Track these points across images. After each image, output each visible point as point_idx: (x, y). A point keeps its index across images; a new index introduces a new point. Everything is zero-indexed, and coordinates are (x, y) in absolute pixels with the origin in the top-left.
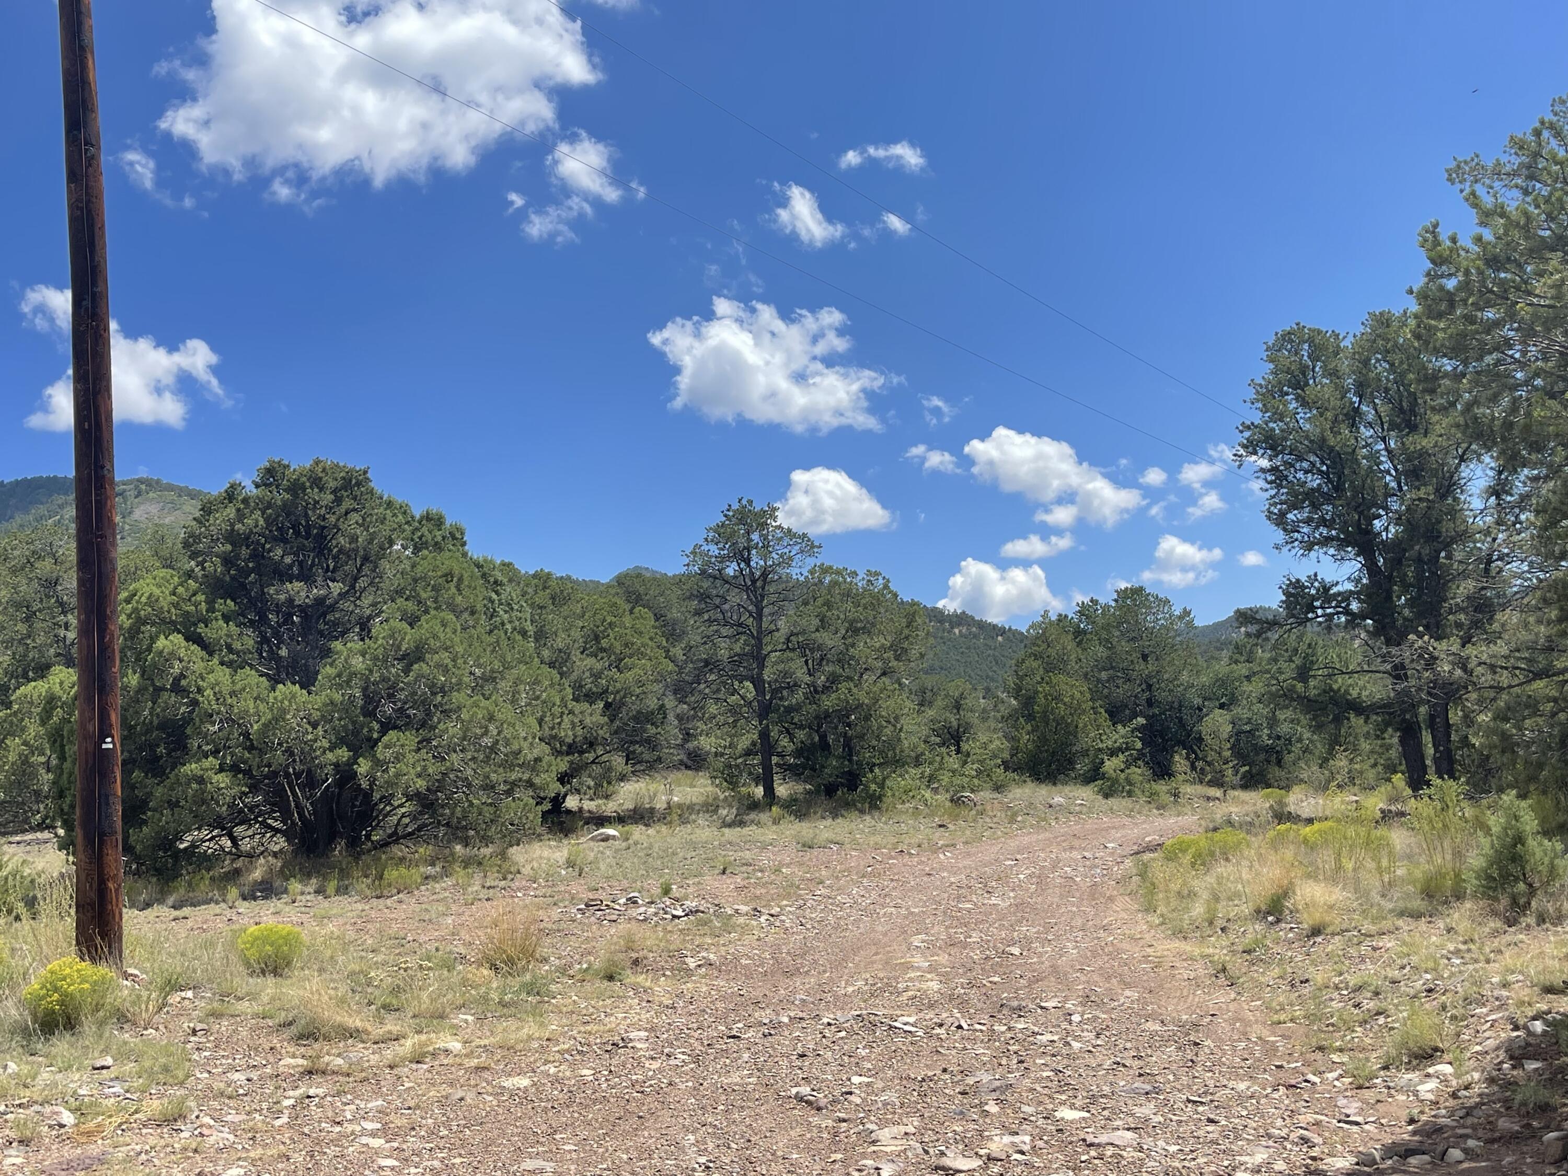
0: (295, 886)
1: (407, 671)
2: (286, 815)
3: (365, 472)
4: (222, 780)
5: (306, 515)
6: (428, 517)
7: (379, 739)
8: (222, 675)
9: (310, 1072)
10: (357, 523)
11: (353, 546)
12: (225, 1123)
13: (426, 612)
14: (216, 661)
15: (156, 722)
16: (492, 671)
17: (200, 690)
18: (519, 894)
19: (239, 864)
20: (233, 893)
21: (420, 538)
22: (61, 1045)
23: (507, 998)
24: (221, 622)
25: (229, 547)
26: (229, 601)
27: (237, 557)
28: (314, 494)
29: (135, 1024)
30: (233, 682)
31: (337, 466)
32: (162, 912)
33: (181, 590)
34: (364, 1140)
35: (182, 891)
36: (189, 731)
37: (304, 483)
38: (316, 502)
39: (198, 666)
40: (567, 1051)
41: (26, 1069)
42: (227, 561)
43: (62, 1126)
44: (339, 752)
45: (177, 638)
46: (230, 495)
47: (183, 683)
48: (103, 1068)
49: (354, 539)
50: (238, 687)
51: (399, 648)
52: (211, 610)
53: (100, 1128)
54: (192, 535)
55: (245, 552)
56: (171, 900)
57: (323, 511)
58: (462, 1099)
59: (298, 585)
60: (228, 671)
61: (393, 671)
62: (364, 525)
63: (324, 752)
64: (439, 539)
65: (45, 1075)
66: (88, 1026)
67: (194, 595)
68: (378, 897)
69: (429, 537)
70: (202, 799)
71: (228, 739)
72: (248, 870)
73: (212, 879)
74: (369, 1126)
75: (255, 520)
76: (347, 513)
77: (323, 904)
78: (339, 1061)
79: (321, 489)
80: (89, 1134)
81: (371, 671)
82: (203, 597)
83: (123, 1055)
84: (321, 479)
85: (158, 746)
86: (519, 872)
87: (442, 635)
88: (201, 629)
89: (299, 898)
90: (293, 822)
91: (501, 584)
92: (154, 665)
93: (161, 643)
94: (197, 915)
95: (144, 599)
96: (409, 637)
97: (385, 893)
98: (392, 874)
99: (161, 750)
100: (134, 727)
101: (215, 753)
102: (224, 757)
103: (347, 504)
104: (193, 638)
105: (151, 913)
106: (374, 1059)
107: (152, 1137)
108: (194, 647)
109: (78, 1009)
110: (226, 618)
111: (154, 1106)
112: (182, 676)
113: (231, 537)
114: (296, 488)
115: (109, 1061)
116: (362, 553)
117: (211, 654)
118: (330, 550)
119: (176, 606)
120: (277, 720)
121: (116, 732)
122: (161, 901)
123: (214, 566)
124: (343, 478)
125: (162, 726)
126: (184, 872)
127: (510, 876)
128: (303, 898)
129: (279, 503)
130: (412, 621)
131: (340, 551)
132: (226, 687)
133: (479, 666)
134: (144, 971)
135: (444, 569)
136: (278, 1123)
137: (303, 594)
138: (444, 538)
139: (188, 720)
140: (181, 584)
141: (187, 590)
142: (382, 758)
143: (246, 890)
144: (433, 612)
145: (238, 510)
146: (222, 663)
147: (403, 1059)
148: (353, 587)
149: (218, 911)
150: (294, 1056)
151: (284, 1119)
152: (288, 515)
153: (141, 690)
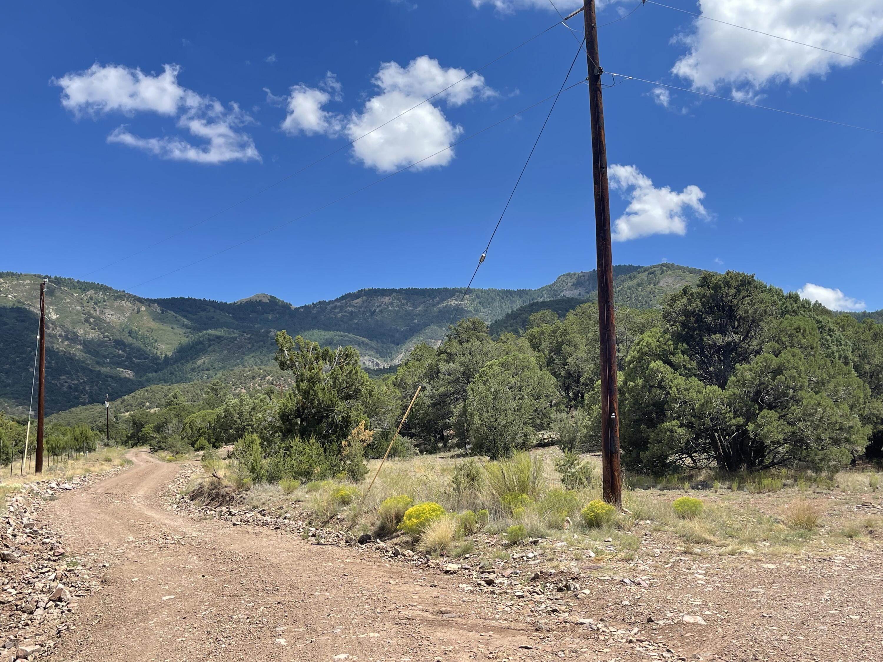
0: (718, 484)
1: (774, 379)
2: (716, 450)
3: (753, 277)
4: (681, 431)
5: (722, 300)
6: (790, 297)
7: (758, 414)
8: (680, 381)
9: (685, 553)
10: (748, 303)
11: (746, 315)
12: (646, 563)
13: (786, 348)
14: (678, 374)
15: (651, 402)
16: (822, 379)
17: (671, 388)
18: (833, 497)
19: (693, 472)
20: (687, 485)
21: (785, 308)
22: (594, 532)
23: (789, 538)
24: (680, 355)
25: (684, 318)
26: (684, 344)
27: (689, 322)
28: (726, 290)
29: (623, 529)
30: (686, 384)
31: (739, 274)
32: (654, 491)
33: (661, 339)
34: (696, 575)
35: (664, 483)
36: (665, 407)
37: (720, 285)
38: (727, 294)
39: (670, 376)
40: (801, 559)
41: (580, 538)
42: (684, 325)
43: (590, 557)
44: (738, 419)
45: (660, 363)
46: (685, 291)
47: (663, 383)
48: (608, 541)
49: (746, 312)
50: (689, 386)
51: (769, 367)
52: (676, 348)
53: (602, 559)
54: (667, 312)
55: (693, 320)
56: (659, 486)
57: (730, 298)
58: (742, 568)
59: (718, 336)
60: (684, 378)
61: (766, 379)
62: (752, 304)
63: (731, 419)
64: (796, 308)
65: (587, 541)
66: (605, 527)
67: (667, 342)
68: (758, 493)
69: (790, 307)
70: (672, 440)
71: (684, 411)
72: (697, 475)
73: (678, 478)
74: (700, 571)
75: (697, 304)
76: (743, 298)
77: (730, 493)
78: (699, 551)
79: (729, 287)
80: (599, 560)
81: (754, 379)
82: (672, 343)
83: (616, 538)
84: (729, 282)
85: (652, 413)
86: (838, 487)
87: (792, 361)
88: (671, 358)
89: (719, 490)
90: (719, 453)
91: (833, 331)
92: (649, 375)
93: (652, 365)
94: (670, 494)
95: (644, 344)
96: (775, 362)
97: (762, 491)
98: (766, 482)
99: (654, 415)
100: (641, 404)
101: (678, 418)
102: (683, 420)
103: (744, 293)
104: (667, 362)
105: (649, 492)
106: (714, 552)
107: (620, 564)
108: (668, 367)
109: (601, 520)
110: (683, 353)
111: (622, 555)
112: (662, 380)
113: (686, 313)
114: (717, 287)
115: (610, 539)
116: (751, 318)
117: (676, 370)
118: (736, 317)
119: (659, 347)
120: (707, 402)
121: (617, 411)
122: (654, 487)
123: (678, 328)
124: (741, 280)
125: (654, 405)
126: (666, 474)
127: (832, 488)
128: (721, 490)
129: (708, 295)
130: (777, 354)
131: (741, 317)
132: (683, 386)
133: (815, 377)
134: (630, 510)
135: (795, 326)
136: (666, 566)
137: (721, 340)
138: (798, 308)
139: (665, 401)
140: (661, 336)
141: (664, 339)
142: (760, 423)
143: (693, 484)
144: (789, 348)
145: (689, 299)
146: (680, 375)
147: (726, 553)
148: (747, 336)
149: (679, 493)
150: (681, 547)
151: (669, 565)
152: (713, 300)
153: (644, 386)
